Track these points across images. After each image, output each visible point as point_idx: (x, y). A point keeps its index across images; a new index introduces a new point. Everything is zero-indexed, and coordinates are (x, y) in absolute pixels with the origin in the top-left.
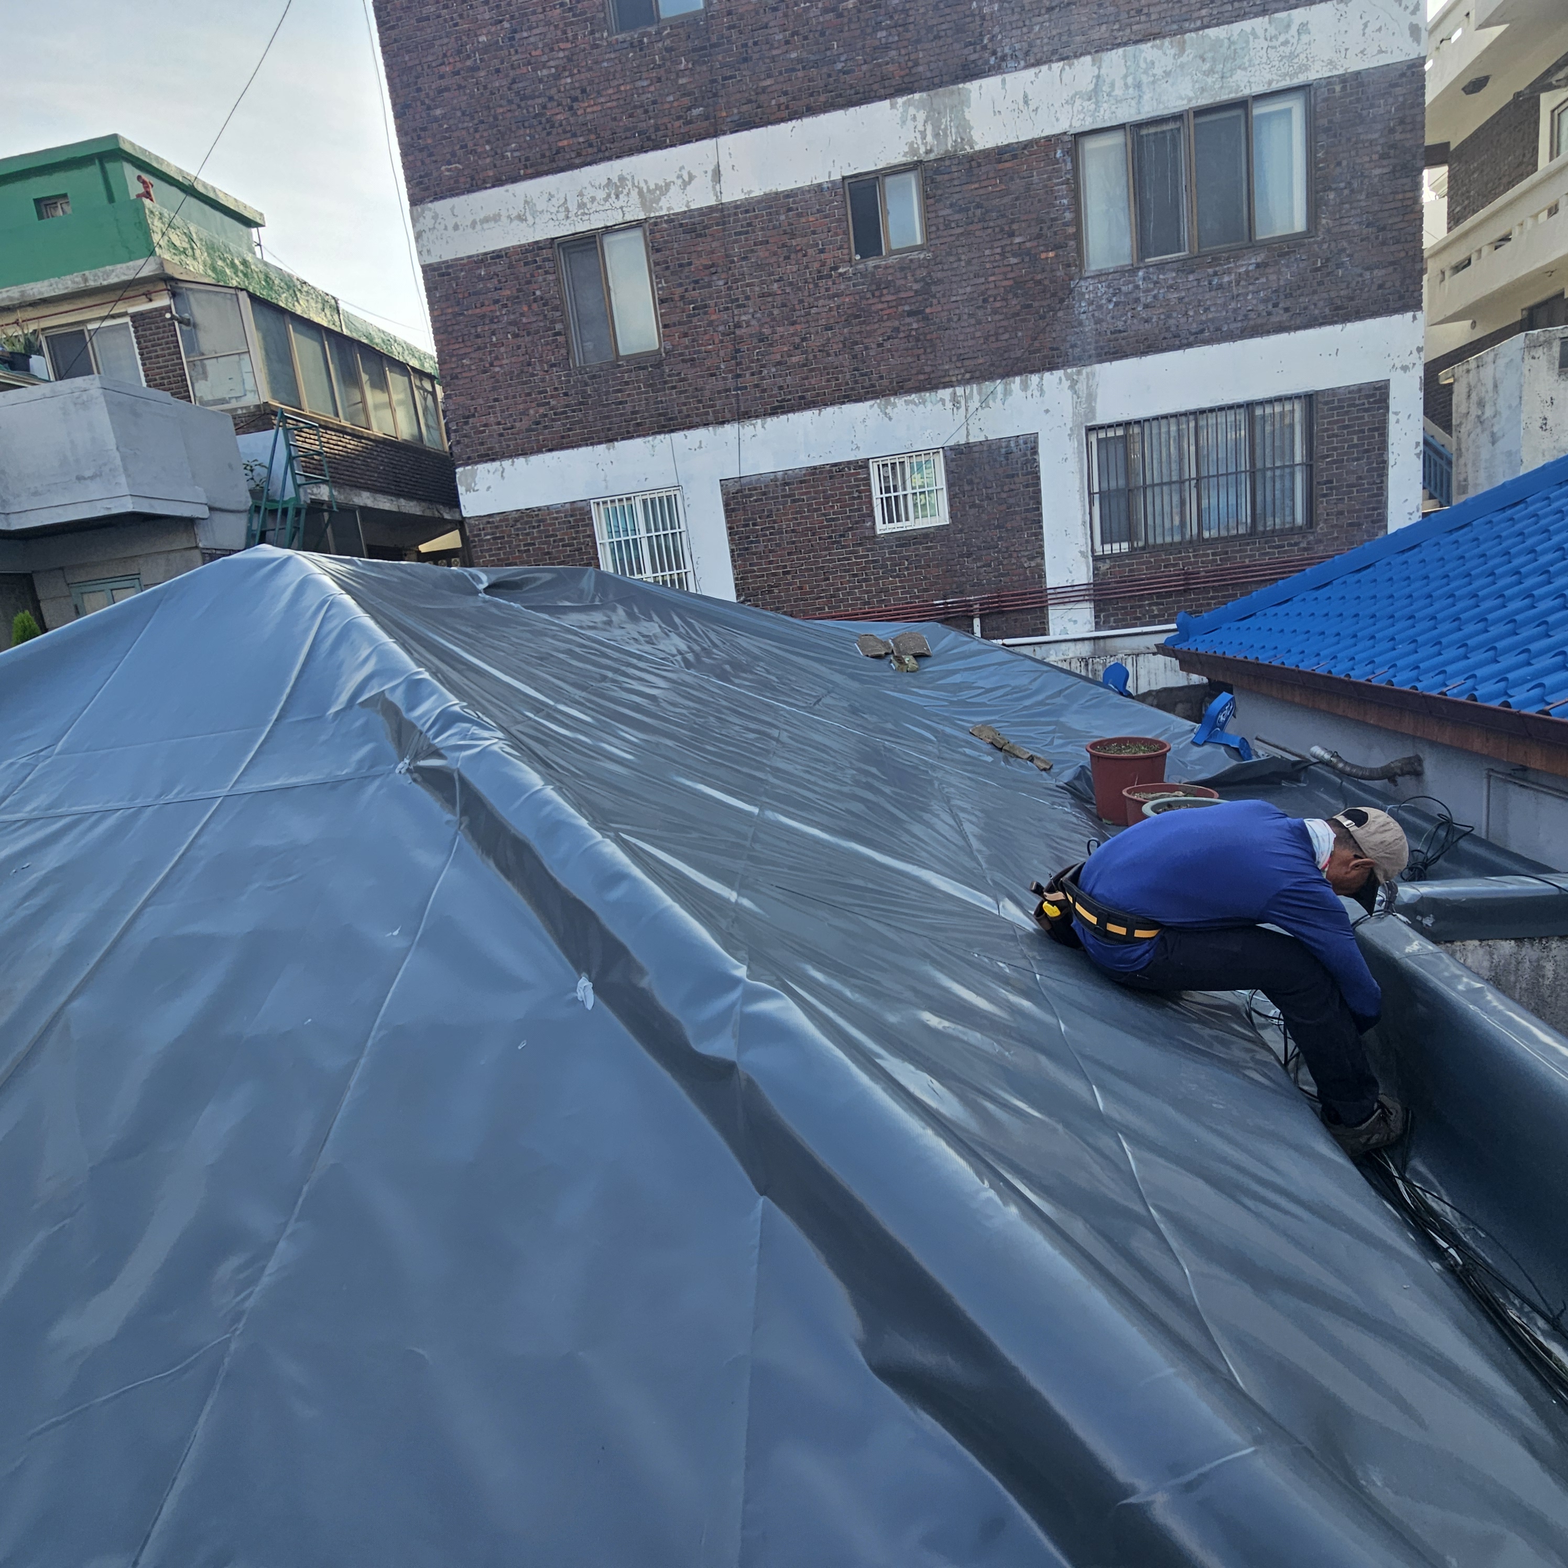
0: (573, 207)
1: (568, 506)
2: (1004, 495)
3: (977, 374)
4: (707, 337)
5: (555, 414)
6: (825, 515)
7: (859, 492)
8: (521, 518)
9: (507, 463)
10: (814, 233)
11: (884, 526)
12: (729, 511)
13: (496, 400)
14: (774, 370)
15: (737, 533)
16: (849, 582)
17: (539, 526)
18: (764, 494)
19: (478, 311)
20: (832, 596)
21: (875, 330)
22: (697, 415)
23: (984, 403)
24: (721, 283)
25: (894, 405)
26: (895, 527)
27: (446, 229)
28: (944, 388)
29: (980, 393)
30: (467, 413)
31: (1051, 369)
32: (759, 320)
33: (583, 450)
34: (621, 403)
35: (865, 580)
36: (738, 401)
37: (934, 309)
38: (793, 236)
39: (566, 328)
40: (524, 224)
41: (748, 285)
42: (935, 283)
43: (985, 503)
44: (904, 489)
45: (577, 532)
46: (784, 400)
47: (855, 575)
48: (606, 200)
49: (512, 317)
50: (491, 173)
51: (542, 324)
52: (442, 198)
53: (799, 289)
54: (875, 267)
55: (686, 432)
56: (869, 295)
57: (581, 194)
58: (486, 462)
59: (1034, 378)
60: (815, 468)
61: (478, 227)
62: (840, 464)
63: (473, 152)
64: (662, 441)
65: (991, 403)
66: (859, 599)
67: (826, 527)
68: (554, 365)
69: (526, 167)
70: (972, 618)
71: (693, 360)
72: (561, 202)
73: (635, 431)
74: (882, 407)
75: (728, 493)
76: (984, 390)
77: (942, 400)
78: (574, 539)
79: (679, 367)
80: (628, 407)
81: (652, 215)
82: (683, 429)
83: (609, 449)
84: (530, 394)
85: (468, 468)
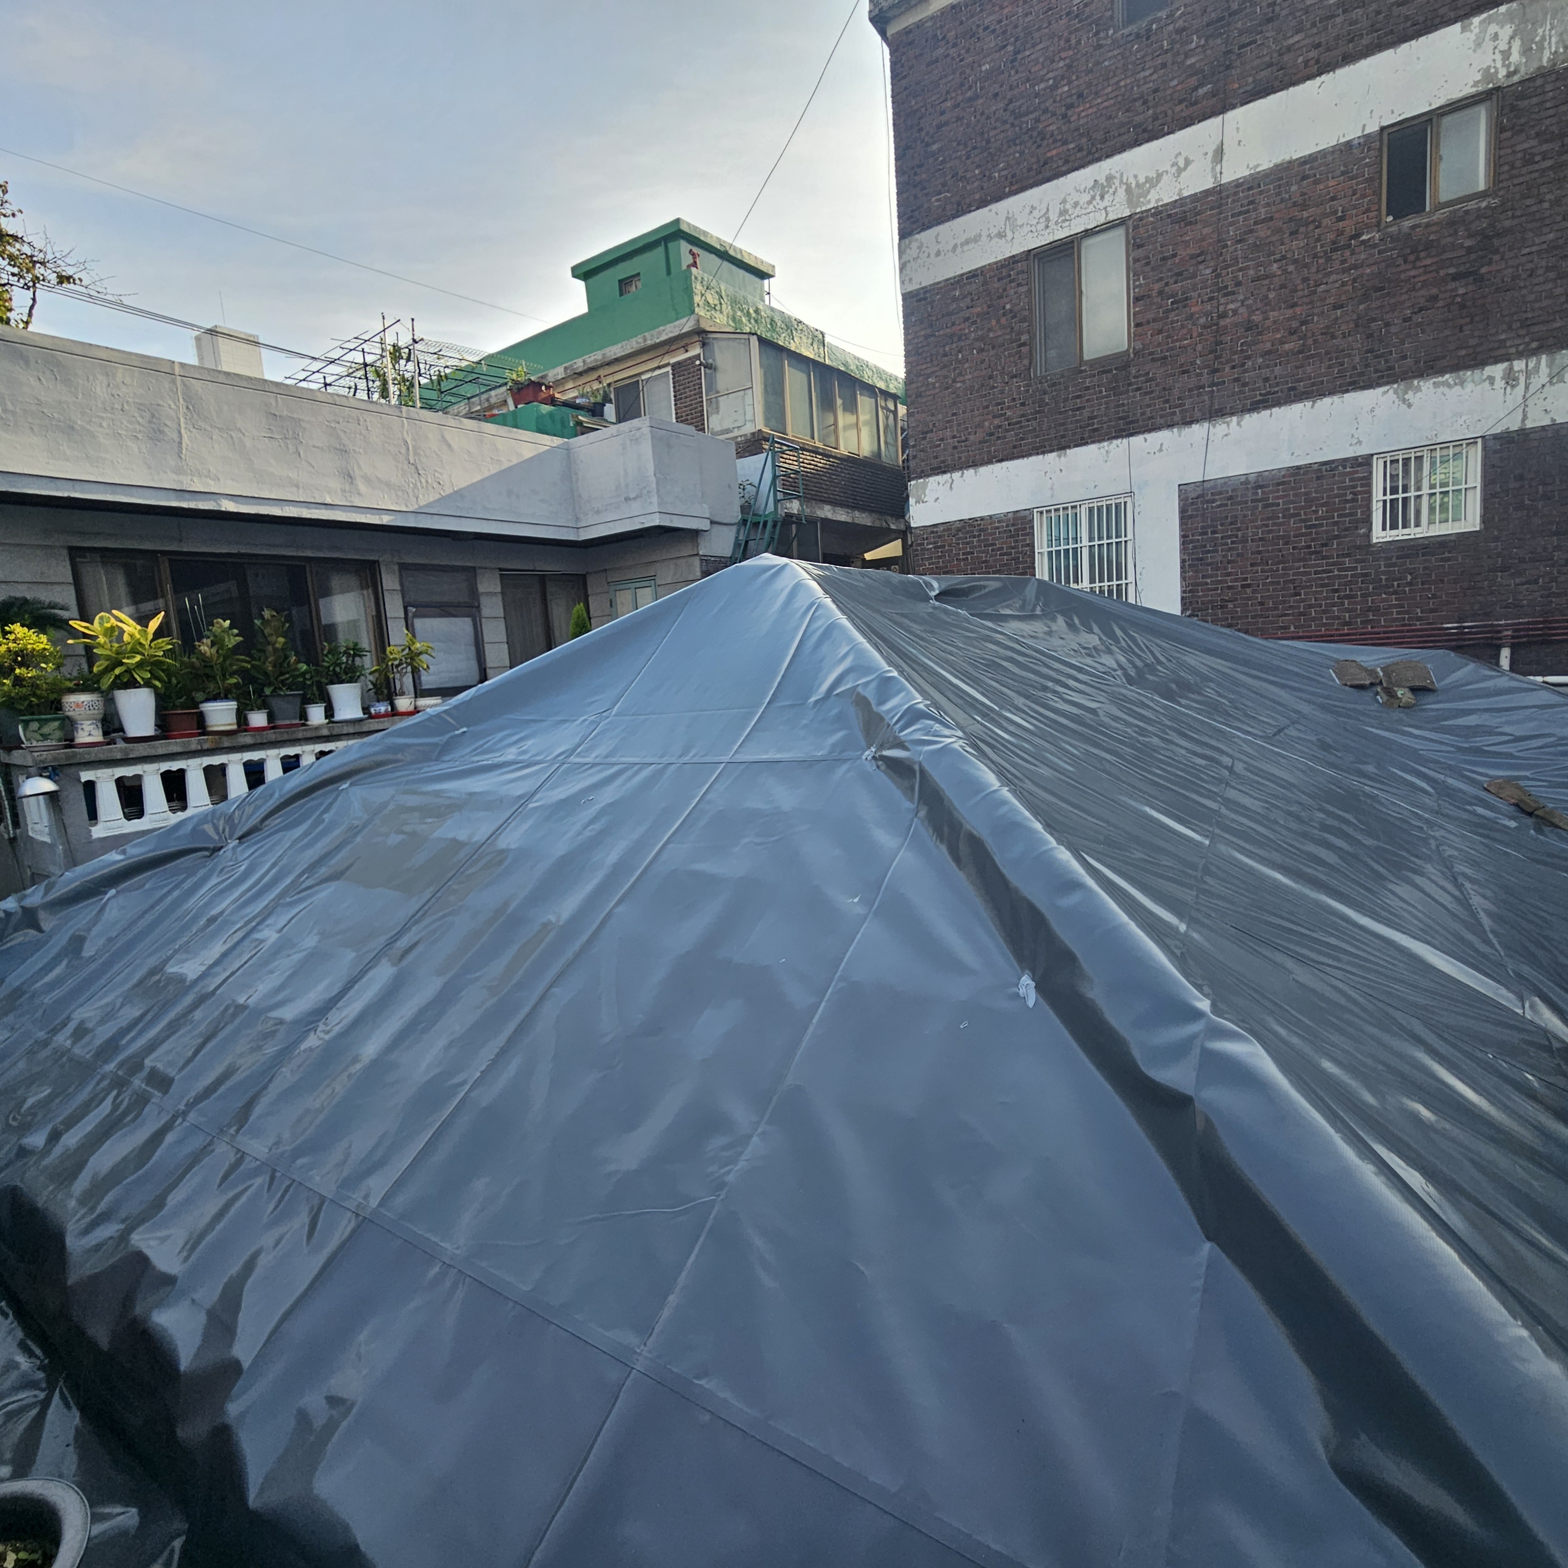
0: (1053, 216)
1: (1011, 515)
3: (1551, 341)
4: (1185, 331)
5: (1010, 424)
6: (1304, 521)
7: (1355, 494)
8: (964, 527)
9: (956, 475)
10: (1333, 199)
11: (1383, 534)
12: (1185, 518)
13: (954, 414)
14: (1261, 360)
15: (1192, 541)
16: (1326, 598)
17: (979, 535)
18: (1230, 498)
19: (948, 330)
20: (1301, 614)
21: (1404, 302)
22: (1161, 417)
23: (1556, 378)
24: (1208, 271)
25: (1418, 389)
26: (1400, 534)
27: (929, 256)
28: (1496, 363)
29: (1550, 365)
30: (925, 429)
32: (1248, 307)
33: (1033, 459)
34: (1078, 409)
35: (1348, 597)
36: (1212, 398)
37: (1494, 267)
38: (1304, 206)
39: (1032, 338)
40: (1003, 240)
41: (1240, 270)
42: (1498, 235)
43: (1540, 505)
44: (1419, 489)
45: (1016, 541)
46: (1269, 393)
47: (1336, 591)
48: (1089, 203)
49: (980, 333)
50: (977, 196)
51: (1008, 337)
52: (929, 228)
53: (1306, 266)
54: (1413, 227)
55: (1147, 436)
56: (1400, 261)
57: (1064, 202)
58: (938, 474)
60: (1298, 468)
61: (959, 250)
62: (1333, 461)
63: (963, 178)
64: (1118, 447)
66: (1338, 618)
67: (1303, 535)
68: (1015, 376)
69: (1011, 184)
70: (1499, 648)
71: (1165, 358)
72: (1043, 212)
73: (1090, 437)
74: (1400, 392)
75: (1187, 499)
76: (1557, 362)
77: (1491, 380)
78: (1013, 548)
79: (1147, 367)
80: (1086, 413)
81: (1138, 210)
82: (1144, 432)
83: (1059, 457)
84: (987, 407)
85: (921, 480)
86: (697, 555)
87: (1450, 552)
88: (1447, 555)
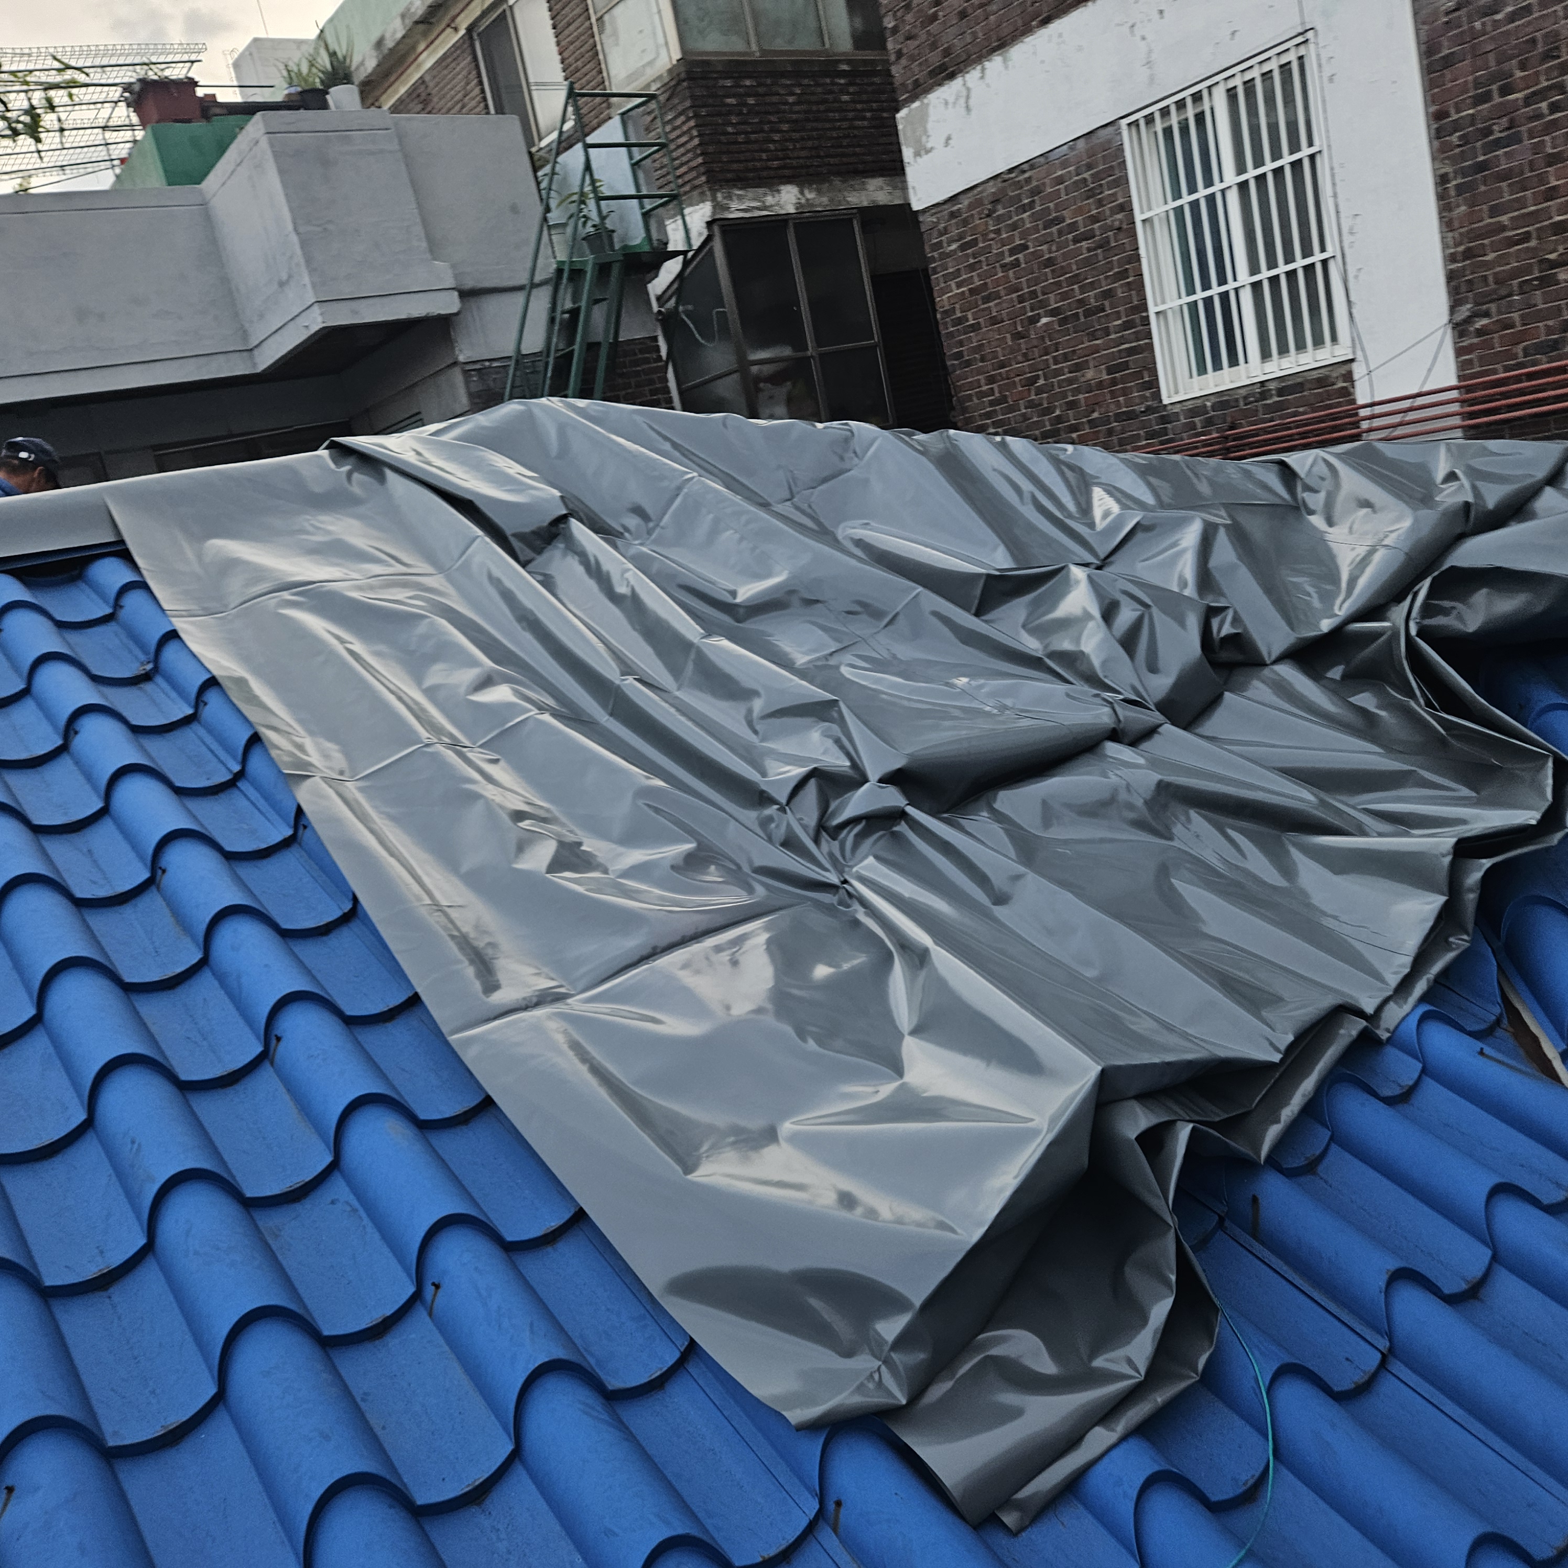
1: (1081, 144)
8: (1003, 191)
9: (973, 76)
12: (1435, 68)
17: (1031, 205)
45: (1100, 203)
58: (941, 83)
75: (1435, 14)
78: (1095, 219)
85: (916, 104)
86: (455, 363)
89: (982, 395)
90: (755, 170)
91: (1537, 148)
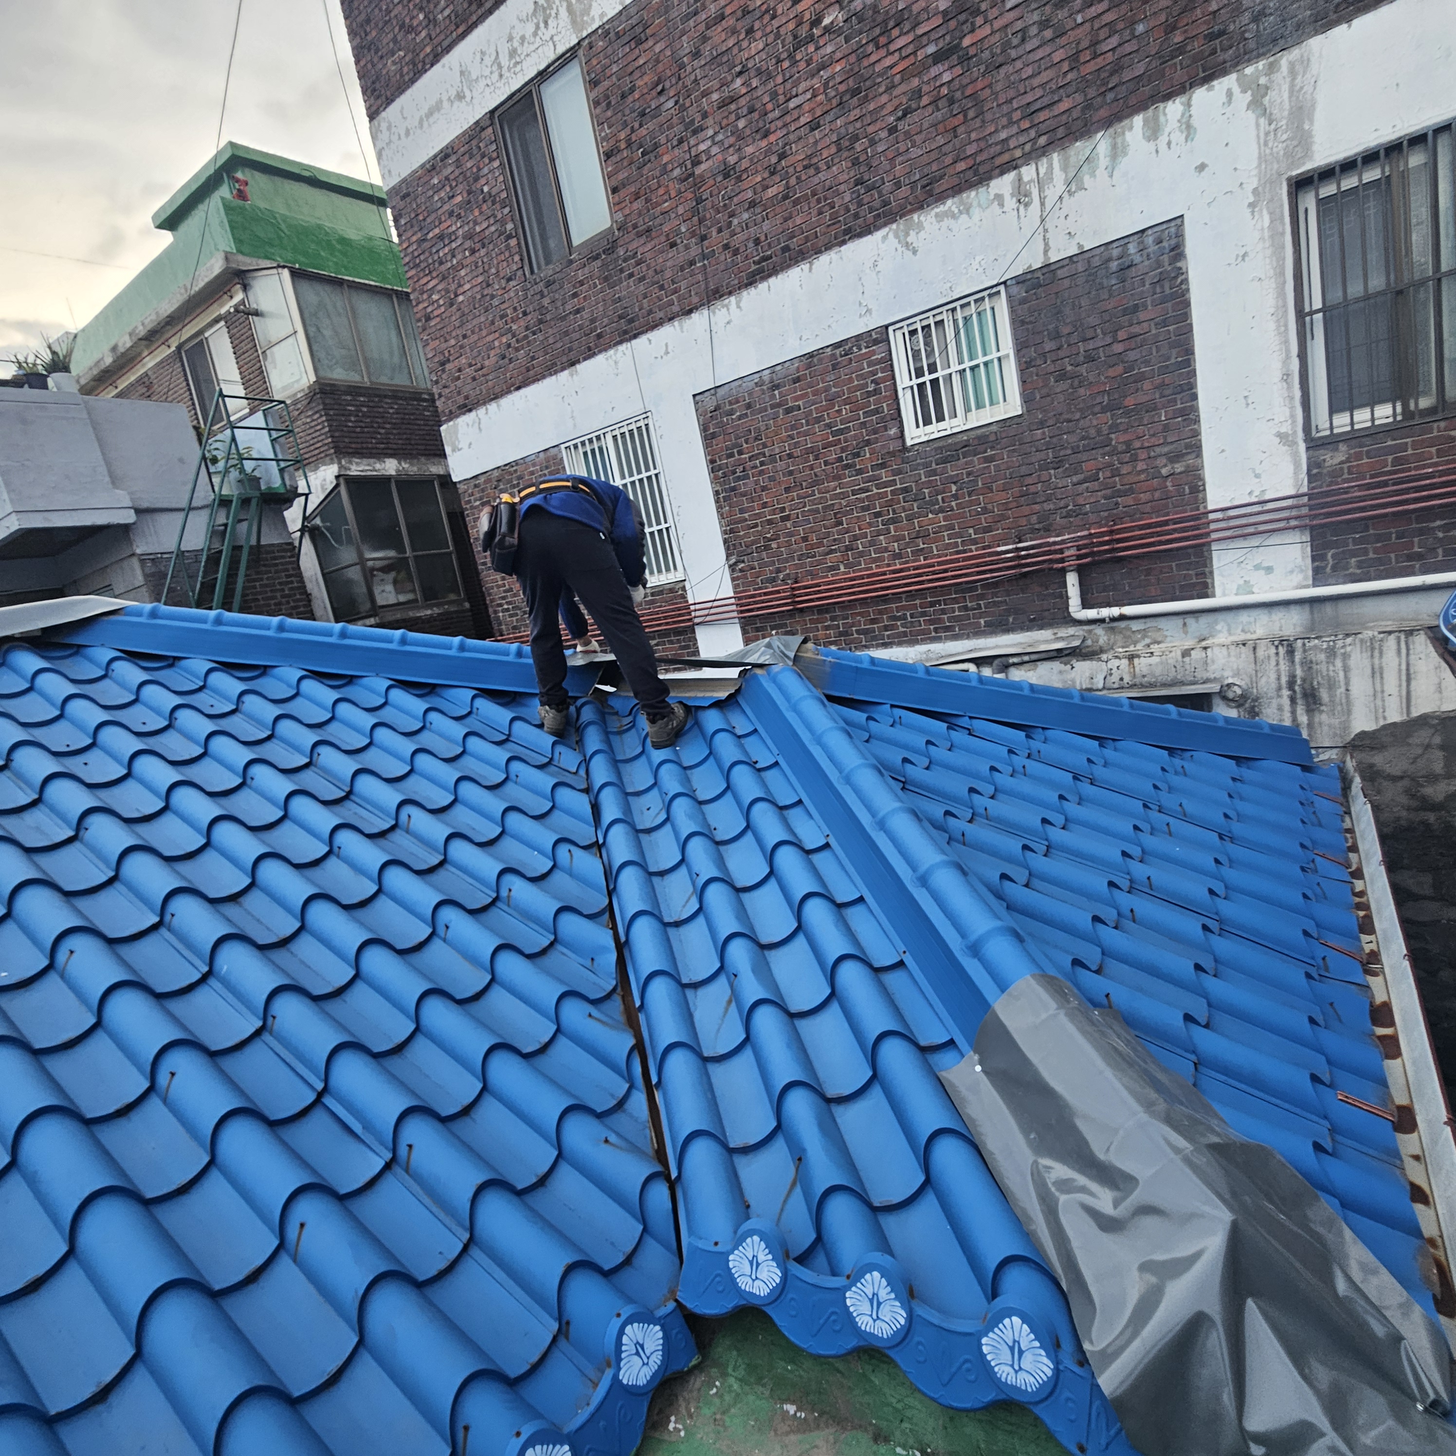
0: (504, 60)
1: (542, 455)
2: (1118, 348)
3: (1061, 132)
4: (661, 191)
5: (518, 341)
6: (829, 426)
7: (878, 382)
8: (502, 475)
9: (481, 411)
11: (917, 432)
12: (708, 437)
13: (465, 337)
14: (746, 216)
16: (870, 525)
18: (749, 406)
19: (437, 231)
20: (849, 548)
21: (883, 107)
23: (1074, 184)
24: (671, 103)
25: (920, 227)
26: (935, 430)
27: (400, 138)
28: (1002, 173)
29: (1065, 168)
31: (1207, 80)
32: (721, 145)
33: (549, 382)
34: (578, 311)
35: (894, 521)
36: (705, 276)
37: (978, 36)
39: (517, 226)
40: (464, 103)
41: (704, 95)
43: (1083, 369)
44: (946, 366)
46: (762, 260)
47: (878, 515)
48: (535, 34)
49: (466, 228)
50: (428, 50)
51: (492, 229)
53: (771, 75)
55: (651, 335)
56: (870, 48)
57: (510, 39)
58: (464, 414)
59: (1173, 108)
60: (811, 355)
61: (425, 124)
62: (846, 341)
63: (410, 28)
64: (625, 354)
65: (1087, 180)
66: (886, 550)
67: (832, 444)
68: (509, 279)
70: (1063, 572)
71: (649, 230)
72: (493, 57)
73: (596, 346)
74: (901, 234)
75: (704, 413)
76: (1073, 160)
77: (999, 198)
79: (635, 244)
80: (585, 314)
81: (585, 34)
82: (646, 331)
83: (572, 375)
84: (493, 323)
85: (451, 423)
86: (133, 555)
87: (992, 448)
88: (990, 452)
89: (499, 587)
90: (367, 448)
91: (757, 483)
